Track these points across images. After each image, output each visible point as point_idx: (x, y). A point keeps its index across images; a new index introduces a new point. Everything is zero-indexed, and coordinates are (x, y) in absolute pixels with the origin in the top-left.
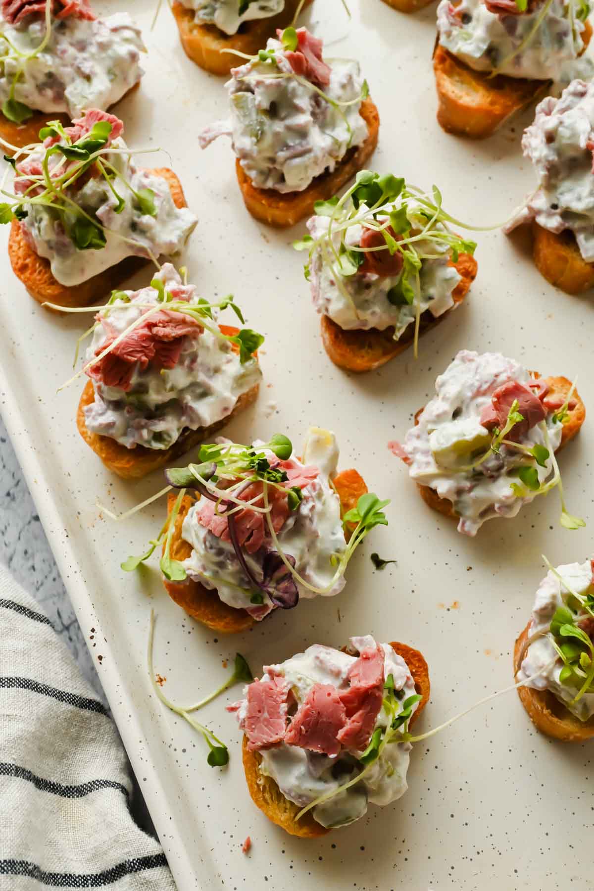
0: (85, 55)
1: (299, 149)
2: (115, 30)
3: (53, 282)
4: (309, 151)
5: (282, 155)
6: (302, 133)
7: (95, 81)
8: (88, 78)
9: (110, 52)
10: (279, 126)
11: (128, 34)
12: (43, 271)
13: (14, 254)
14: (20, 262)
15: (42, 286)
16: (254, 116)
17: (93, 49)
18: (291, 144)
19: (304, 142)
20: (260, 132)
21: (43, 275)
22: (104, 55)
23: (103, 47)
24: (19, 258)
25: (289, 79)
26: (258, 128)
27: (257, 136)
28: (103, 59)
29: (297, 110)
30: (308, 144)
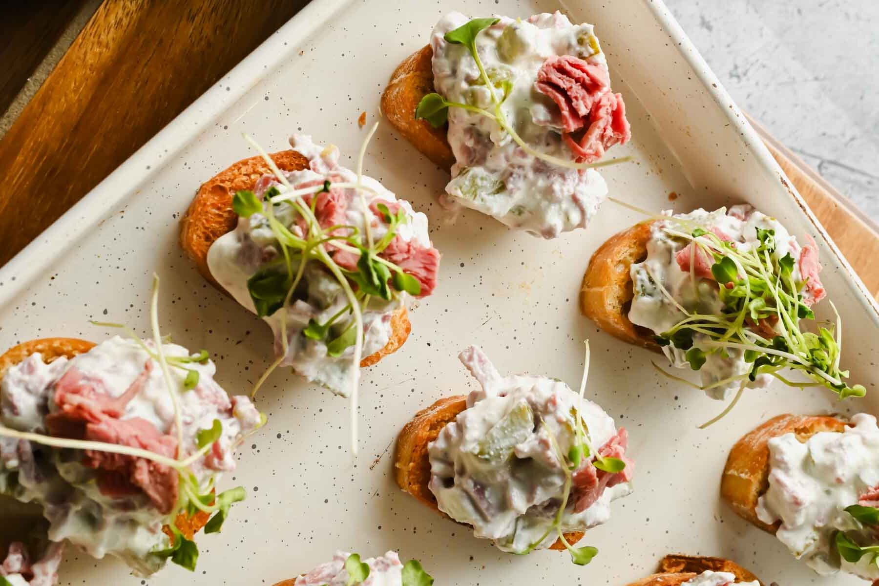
0: (531, 175)
1: (483, 506)
2: (575, 200)
3: (210, 237)
4: (484, 519)
5: (469, 485)
6: (504, 505)
7: (500, 198)
8: (502, 188)
9: (544, 203)
10: (503, 475)
11: (575, 217)
12: (221, 220)
13: (236, 172)
14: (227, 185)
15: (200, 225)
16: (505, 443)
17: (541, 182)
18: (487, 494)
19: (492, 511)
20: (487, 456)
21: (216, 222)
22: (539, 197)
23: (548, 193)
24: (231, 181)
25: (562, 474)
26: (492, 453)
27: (482, 453)
28: (534, 197)
29: (530, 492)
30: (493, 516)
